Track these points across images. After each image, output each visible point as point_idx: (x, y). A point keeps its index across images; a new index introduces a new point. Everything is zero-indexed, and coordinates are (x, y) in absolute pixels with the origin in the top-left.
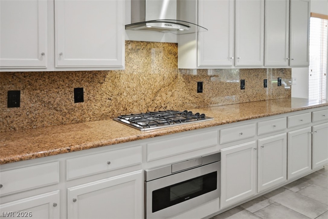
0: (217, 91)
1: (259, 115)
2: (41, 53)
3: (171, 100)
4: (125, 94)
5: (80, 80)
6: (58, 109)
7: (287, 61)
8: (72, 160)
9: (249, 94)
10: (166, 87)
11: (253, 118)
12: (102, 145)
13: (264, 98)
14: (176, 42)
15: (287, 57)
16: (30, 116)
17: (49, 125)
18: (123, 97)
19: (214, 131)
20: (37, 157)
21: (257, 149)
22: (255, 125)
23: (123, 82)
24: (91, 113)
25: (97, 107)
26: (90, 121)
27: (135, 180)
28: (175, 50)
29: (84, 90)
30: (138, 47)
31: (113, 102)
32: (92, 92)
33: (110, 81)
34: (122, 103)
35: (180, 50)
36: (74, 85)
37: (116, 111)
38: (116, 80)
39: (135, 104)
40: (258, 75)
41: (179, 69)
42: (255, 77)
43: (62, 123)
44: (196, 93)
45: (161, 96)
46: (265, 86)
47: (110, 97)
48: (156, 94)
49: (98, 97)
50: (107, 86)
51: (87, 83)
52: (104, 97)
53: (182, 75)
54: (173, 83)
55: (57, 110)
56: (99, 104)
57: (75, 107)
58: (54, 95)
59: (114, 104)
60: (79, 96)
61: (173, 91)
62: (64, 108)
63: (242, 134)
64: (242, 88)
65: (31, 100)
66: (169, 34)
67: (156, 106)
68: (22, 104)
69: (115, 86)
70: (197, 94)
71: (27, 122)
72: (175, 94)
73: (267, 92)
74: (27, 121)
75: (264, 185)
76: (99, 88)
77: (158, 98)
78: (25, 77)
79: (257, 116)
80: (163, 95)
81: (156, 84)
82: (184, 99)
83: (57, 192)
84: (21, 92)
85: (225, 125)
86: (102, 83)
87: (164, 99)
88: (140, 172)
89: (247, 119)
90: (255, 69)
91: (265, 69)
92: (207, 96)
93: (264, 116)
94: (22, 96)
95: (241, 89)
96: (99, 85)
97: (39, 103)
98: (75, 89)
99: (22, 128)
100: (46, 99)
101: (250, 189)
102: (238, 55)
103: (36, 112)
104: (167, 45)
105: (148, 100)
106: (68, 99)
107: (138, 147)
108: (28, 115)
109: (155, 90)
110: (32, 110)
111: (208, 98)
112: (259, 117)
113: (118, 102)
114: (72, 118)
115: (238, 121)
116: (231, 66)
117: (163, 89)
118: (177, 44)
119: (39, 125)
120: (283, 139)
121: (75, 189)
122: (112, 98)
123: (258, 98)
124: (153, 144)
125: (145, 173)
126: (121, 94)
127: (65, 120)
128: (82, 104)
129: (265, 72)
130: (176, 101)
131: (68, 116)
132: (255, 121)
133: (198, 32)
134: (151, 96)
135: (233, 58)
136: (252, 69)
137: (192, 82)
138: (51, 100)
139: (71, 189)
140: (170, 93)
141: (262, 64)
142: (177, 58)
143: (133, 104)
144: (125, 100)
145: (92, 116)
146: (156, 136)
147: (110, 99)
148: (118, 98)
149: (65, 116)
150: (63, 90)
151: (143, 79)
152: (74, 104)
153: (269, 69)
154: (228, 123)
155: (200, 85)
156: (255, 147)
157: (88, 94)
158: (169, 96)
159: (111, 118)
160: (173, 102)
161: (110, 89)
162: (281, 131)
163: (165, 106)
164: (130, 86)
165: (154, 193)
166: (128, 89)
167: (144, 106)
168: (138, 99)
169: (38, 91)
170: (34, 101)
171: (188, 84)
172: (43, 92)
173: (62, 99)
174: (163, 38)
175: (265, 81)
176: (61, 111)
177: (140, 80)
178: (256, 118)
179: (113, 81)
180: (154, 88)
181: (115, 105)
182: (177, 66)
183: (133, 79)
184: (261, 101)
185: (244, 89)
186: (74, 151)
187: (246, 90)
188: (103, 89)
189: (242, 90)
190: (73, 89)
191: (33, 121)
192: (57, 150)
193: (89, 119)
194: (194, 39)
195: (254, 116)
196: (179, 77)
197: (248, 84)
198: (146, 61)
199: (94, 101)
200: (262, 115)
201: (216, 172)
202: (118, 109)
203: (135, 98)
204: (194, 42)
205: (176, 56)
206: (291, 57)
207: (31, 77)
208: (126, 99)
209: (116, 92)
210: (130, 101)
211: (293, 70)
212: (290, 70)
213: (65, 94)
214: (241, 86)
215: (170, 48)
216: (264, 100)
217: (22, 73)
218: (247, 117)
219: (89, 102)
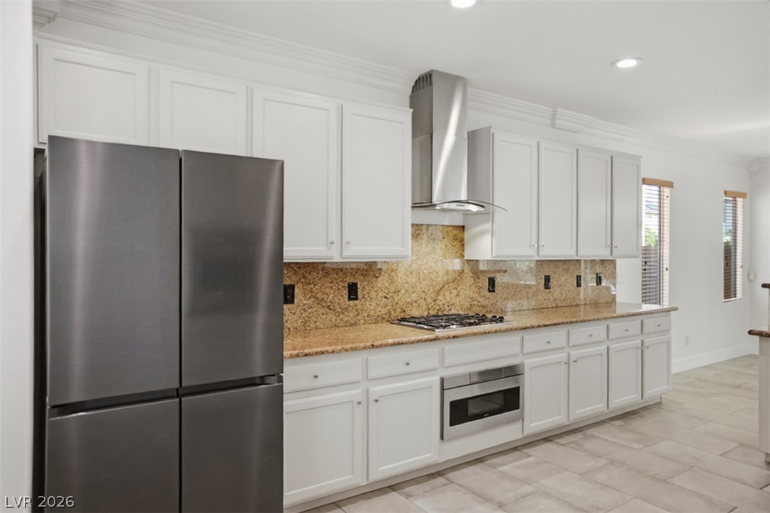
0: (513, 290)
1: (571, 320)
2: (330, 241)
3: (456, 301)
4: (403, 292)
5: (354, 273)
6: (332, 307)
7: (609, 249)
8: (375, 357)
9: (555, 296)
10: (451, 284)
11: (563, 323)
12: (402, 344)
13: (578, 302)
14: (461, 224)
15: (609, 244)
16: (304, 315)
17: (322, 327)
18: (401, 295)
19: (516, 337)
20: (346, 350)
21: (568, 363)
22: (565, 332)
23: (400, 277)
24: (365, 314)
25: (372, 307)
26: (364, 324)
27: (431, 387)
28: (461, 235)
29: (359, 286)
30: (417, 232)
31: (389, 301)
32: (367, 288)
33: (386, 275)
34: (400, 303)
35: (467, 234)
36: (348, 278)
37: (393, 313)
38: (393, 274)
39: (414, 304)
40: (569, 268)
41: (467, 260)
42: (564, 272)
43: (335, 325)
44: (487, 292)
45: (444, 295)
46: (579, 285)
47: (386, 296)
48: (438, 293)
49: (373, 294)
50: (382, 282)
51: (362, 277)
52: (380, 295)
53: (469, 267)
54: (458, 278)
55: (330, 309)
56: (374, 304)
57: (349, 306)
58: (327, 290)
59: (390, 304)
60: (353, 292)
61: (459, 289)
62: (338, 307)
63: (549, 342)
64: (547, 287)
65: (305, 296)
66: (454, 214)
67: (438, 308)
68: (296, 300)
69: (392, 282)
70: (489, 294)
71: (301, 322)
72: (462, 293)
73: (582, 294)
74: (300, 320)
75: (577, 412)
76: (374, 283)
77: (440, 297)
78: (299, 268)
79: (568, 320)
80: (447, 293)
81: (438, 280)
82: (471, 300)
83: (359, 391)
84: (296, 287)
85: (529, 330)
86: (377, 277)
87: (448, 298)
88: (437, 379)
89: (556, 324)
90: (564, 261)
91: (579, 261)
92: (501, 298)
93: (577, 322)
94: (296, 290)
95: (545, 288)
96: (374, 279)
97: (313, 300)
98: (349, 284)
99: (296, 328)
100: (319, 296)
101: (560, 415)
102: (542, 243)
103: (310, 310)
104: (451, 229)
105: (429, 300)
106: (342, 296)
107: (434, 348)
108: (302, 314)
109: (437, 288)
110: (306, 307)
111: (502, 300)
112: (571, 322)
113: (396, 301)
114: (345, 319)
115: (545, 326)
116: (532, 256)
117: (446, 286)
118: (463, 227)
119: (313, 326)
120: (602, 354)
121: (377, 389)
122: (388, 296)
123: (569, 301)
124: (450, 346)
125: (442, 380)
126: (399, 291)
127: (338, 321)
128: (357, 302)
129: (577, 264)
130: (462, 303)
131: (341, 316)
132: (565, 328)
133: (493, 213)
134: (433, 295)
135: (536, 246)
136: (560, 261)
137: (481, 277)
138: (325, 296)
139: (373, 389)
140: (455, 292)
141: (575, 254)
142: (463, 245)
143: (412, 304)
144: (402, 299)
145: (366, 318)
146: (454, 337)
147: (386, 298)
148: (395, 296)
149: (338, 316)
150: (337, 285)
151: (423, 273)
152: (348, 303)
153: (585, 260)
154: (533, 327)
155: (492, 282)
156: (566, 361)
157: (362, 290)
158: (453, 295)
159: (387, 321)
160: (458, 303)
161: (387, 284)
162: (600, 343)
163: (449, 308)
164: (409, 281)
165: (453, 404)
166: (406, 286)
167: (425, 307)
168: (417, 299)
169: (312, 286)
170: (308, 297)
171: (477, 280)
172: (316, 287)
173: (336, 296)
174: (447, 220)
175: (579, 278)
176: (334, 310)
177: (419, 274)
178: (567, 323)
179: (389, 275)
180: (437, 284)
181: (392, 305)
182: (463, 256)
183: (411, 273)
184: (572, 306)
185: (549, 288)
186: (377, 347)
187: (551, 290)
188: (378, 285)
189: (546, 290)
190: (346, 285)
191: (306, 321)
192: (363, 345)
193: (362, 322)
194: (489, 221)
195: (565, 320)
196: (466, 271)
197: (555, 282)
198: (427, 249)
199: (369, 299)
200: (574, 320)
201: (519, 388)
202: (395, 310)
203: (414, 297)
204: (488, 226)
205: (462, 243)
206: (614, 244)
207: (305, 269)
208: (404, 298)
209: (393, 289)
210: (408, 301)
211: (618, 261)
212: (613, 262)
213: (339, 289)
214: (545, 285)
215: (455, 232)
216: (578, 305)
217: (296, 263)
218: (555, 322)
219: (363, 300)
